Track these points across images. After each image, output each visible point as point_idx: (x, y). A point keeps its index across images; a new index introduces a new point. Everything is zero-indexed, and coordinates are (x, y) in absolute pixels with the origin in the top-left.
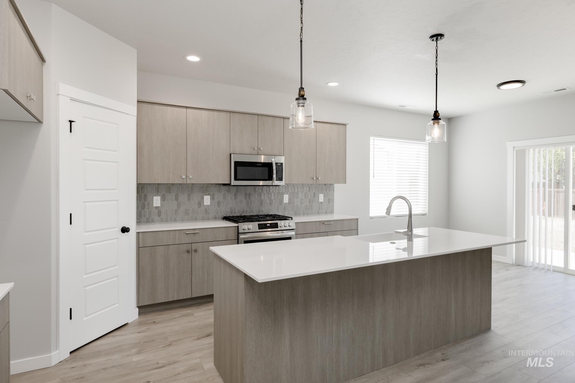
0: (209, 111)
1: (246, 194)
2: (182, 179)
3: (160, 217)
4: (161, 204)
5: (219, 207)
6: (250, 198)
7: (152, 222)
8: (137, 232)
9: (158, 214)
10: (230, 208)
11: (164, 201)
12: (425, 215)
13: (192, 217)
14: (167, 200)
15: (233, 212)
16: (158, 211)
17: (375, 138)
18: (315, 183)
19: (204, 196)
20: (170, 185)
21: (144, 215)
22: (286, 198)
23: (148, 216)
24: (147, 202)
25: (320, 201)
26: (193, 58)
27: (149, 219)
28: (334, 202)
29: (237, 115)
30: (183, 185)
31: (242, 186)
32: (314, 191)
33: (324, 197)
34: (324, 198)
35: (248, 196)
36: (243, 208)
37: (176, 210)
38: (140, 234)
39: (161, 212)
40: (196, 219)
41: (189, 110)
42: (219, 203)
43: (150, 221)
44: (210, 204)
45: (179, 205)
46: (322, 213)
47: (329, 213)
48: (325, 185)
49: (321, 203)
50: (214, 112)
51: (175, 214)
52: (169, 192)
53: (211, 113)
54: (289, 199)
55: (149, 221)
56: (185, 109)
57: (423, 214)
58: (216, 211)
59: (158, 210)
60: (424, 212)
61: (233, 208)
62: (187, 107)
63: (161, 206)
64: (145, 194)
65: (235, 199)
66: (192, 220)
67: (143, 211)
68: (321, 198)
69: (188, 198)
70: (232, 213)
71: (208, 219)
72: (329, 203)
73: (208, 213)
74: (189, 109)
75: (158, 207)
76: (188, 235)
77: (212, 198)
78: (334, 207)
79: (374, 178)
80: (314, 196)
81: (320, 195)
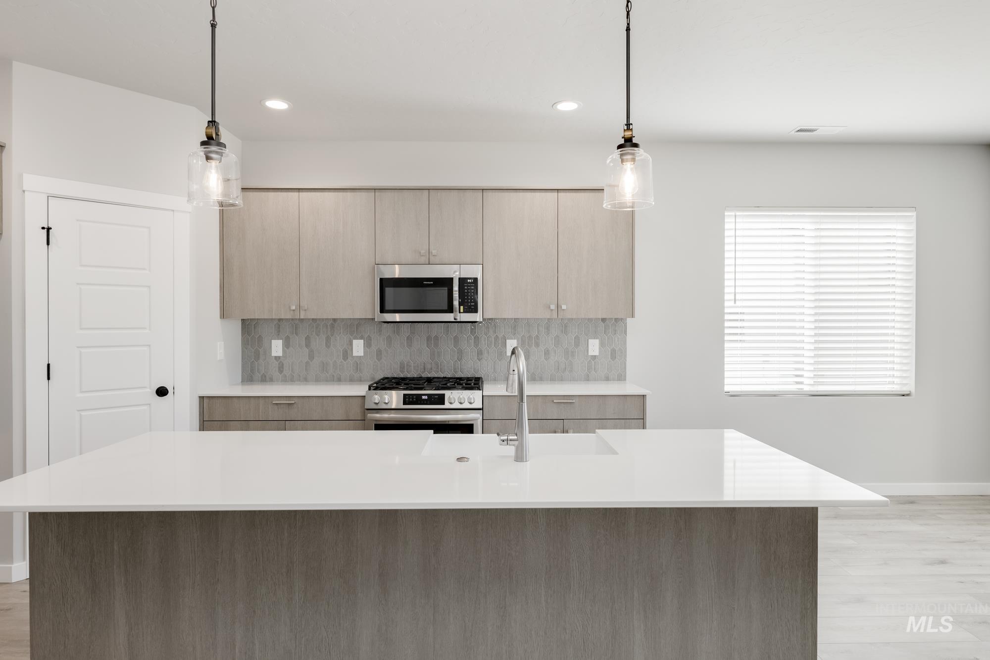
0: (338, 192)
1: (429, 339)
2: (292, 312)
3: (283, 374)
4: (284, 351)
5: (379, 359)
6: (436, 345)
7: (270, 381)
8: (200, 397)
9: (279, 368)
10: (400, 363)
11: (288, 348)
12: (908, 395)
13: (333, 376)
14: (292, 347)
15: (406, 370)
16: (279, 364)
17: (739, 213)
18: (555, 316)
19: (354, 340)
20: (297, 322)
21: (258, 369)
23: (263, 372)
24: (262, 348)
25: (591, 353)
26: (277, 105)
27: (265, 376)
28: (625, 356)
29: (389, 194)
30: (318, 322)
31: (421, 324)
32: (577, 334)
33: (602, 345)
34: (600, 349)
35: (434, 341)
36: (424, 363)
37: (307, 363)
38: (205, 400)
39: (283, 365)
40: (339, 380)
41: (303, 195)
42: (379, 353)
43: (268, 378)
44: (362, 355)
45: (311, 357)
46: (595, 380)
47: (614, 380)
48: (603, 320)
49: (594, 357)
50: (347, 192)
51: (306, 369)
52: (295, 334)
53: (341, 194)
55: (265, 379)
56: (297, 192)
57: (903, 393)
58: (375, 367)
59: (279, 362)
60: (905, 390)
61: (406, 363)
62: (299, 190)
63: (283, 356)
64: (260, 336)
65: (410, 345)
66: (334, 381)
67: (256, 363)
68: (594, 347)
69: (326, 343)
70: (402, 372)
71: (361, 381)
72: (613, 358)
73: (360, 370)
74: (302, 192)
75: (279, 357)
76: (279, 406)
77: (368, 345)
78: (625, 368)
79: (735, 305)
80: (577, 344)
81: (590, 341)
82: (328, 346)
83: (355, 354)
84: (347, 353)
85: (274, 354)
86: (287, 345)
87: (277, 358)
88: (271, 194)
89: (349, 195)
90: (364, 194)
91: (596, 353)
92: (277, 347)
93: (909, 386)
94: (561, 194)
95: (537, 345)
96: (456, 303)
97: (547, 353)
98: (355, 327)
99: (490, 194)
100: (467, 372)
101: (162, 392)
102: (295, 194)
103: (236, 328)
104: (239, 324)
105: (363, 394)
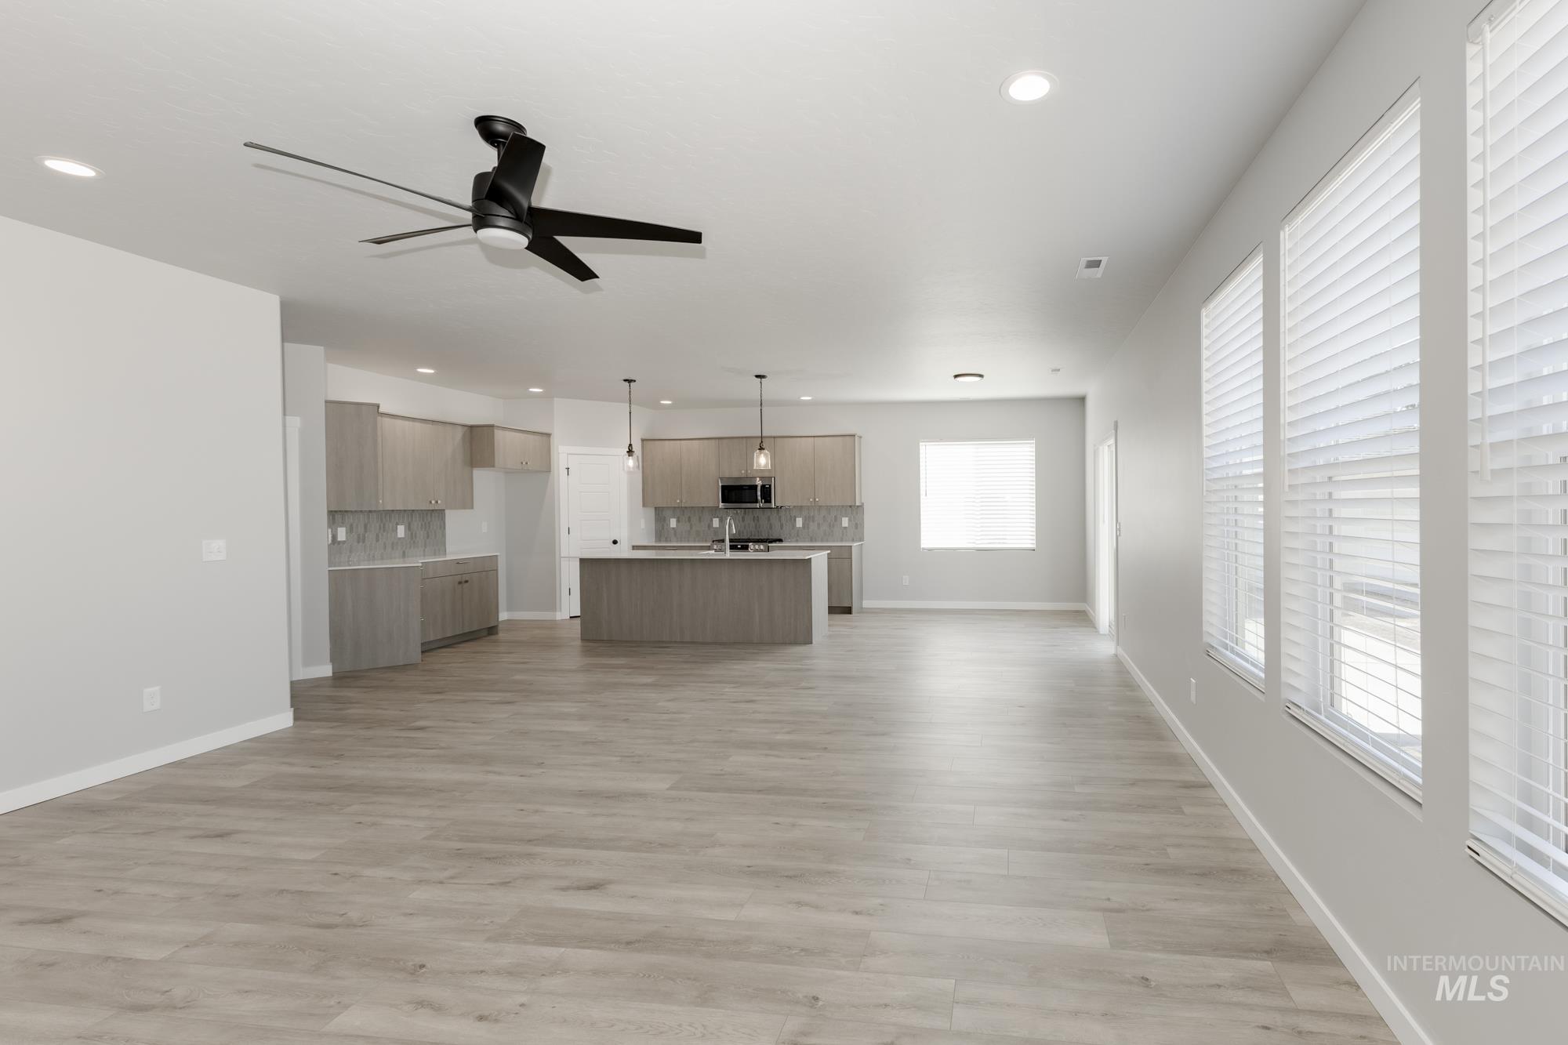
1: (754, 517)
3: (676, 537)
4: (677, 525)
6: (759, 521)
9: (674, 534)
13: (703, 538)
14: (681, 522)
17: (927, 444)
18: (823, 504)
19: (713, 519)
20: (684, 508)
21: (663, 535)
22: (799, 522)
23: (666, 536)
24: (665, 523)
25: (844, 525)
27: (667, 539)
28: (863, 527)
33: (850, 520)
34: (848, 523)
35: (757, 519)
36: (751, 532)
37: (689, 531)
39: (676, 532)
40: (705, 541)
41: (683, 442)
44: (719, 526)
47: (857, 541)
48: (850, 507)
51: (688, 534)
52: (683, 515)
54: (803, 524)
62: (680, 440)
63: (677, 527)
64: (664, 516)
67: (662, 531)
68: (845, 522)
72: (857, 528)
78: (863, 533)
80: (836, 520)
81: (843, 519)
82: (700, 521)
83: (714, 526)
84: (710, 526)
85: (671, 526)
86: (678, 521)
87: (673, 528)
88: (667, 442)
89: (706, 441)
90: (713, 441)
91: (847, 525)
92: (673, 523)
93: (1034, 546)
94: (816, 439)
95: (813, 521)
96: (759, 498)
97: (819, 524)
98: (714, 511)
99: (778, 440)
100: (775, 537)
101: (615, 542)
102: (678, 442)
103: (651, 512)
104: (653, 510)
105: (709, 545)
